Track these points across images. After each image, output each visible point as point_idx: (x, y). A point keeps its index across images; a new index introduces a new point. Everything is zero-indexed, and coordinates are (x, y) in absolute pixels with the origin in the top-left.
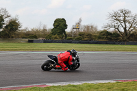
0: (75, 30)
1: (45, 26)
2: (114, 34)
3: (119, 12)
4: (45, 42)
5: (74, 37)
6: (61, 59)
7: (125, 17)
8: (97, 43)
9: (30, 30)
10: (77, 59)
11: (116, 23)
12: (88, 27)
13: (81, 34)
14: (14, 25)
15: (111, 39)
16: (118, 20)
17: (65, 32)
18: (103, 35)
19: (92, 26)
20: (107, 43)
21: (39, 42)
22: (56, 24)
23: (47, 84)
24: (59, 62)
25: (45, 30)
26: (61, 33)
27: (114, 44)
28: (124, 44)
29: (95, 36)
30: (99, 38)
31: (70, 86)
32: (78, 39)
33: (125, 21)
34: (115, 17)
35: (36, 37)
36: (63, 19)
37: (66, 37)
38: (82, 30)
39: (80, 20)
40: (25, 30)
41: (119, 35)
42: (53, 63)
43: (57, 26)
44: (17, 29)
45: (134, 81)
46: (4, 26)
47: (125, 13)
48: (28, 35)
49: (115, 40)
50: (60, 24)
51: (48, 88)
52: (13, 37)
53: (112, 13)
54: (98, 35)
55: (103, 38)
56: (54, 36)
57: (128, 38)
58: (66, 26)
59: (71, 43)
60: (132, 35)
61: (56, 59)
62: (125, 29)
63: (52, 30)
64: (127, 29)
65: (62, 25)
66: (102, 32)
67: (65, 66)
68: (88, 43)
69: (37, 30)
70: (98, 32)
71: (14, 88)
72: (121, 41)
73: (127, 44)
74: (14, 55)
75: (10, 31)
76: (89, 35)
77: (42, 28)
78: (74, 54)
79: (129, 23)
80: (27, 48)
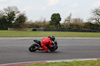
0: (67, 22)
1: (45, 19)
2: (95, 24)
3: (99, 9)
4: (45, 30)
5: (66, 27)
6: (43, 43)
8: (83, 31)
9: (34, 22)
11: (97, 17)
12: (76, 20)
13: (71, 25)
14: (22, 18)
15: (93, 28)
16: (98, 14)
17: (59, 23)
18: (88, 25)
19: (79, 19)
20: (90, 31)
21: (40, 30)
22: (53, 17)
23: (47, 61)
24: (42, 45)
25: (45, 22)
26: (56, 24)
27: (96, 32)
29: (81, 26)
30: (85, 27)
31: (63, 62)
32: (69, 28)
34: (96, 12)
35: (38, 27)
36: (58, 14)
37: (60, 27)
38: (71, 22)
39: (71, 15)
40: (30, 22)
41: (99, 26)
43: (54, 19)
44: (24, 21)
46: (15, 19)
48: (33, 25)
49: (96, 29)
50: (56, 18)
51: (48, 64)
52: (21, 27)
53: (94, 9)
54: (84, 25)
55: (87, 28)
56: (51, 26)
58: (60, 19)
61: (39, 43)
63: (50, 22)
65: (57, 18)
66: (86, 23)
67: (46, 48)
68: (77, 31)
69: (39, 22)
71: (23, 64)
74: (22, 40)
75: (20, 22)
76: (77, 26)
77: (43, 21)
78: (53, 39)
80: (32, 35)
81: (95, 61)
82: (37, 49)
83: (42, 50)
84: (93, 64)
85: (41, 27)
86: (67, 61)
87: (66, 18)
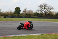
0: (24, 12)
1: (11, 11)
2: (40, 14)
3: (43, 5)
4: (11, 17)
5: (24, 15)
7: (45, 7)
8: (33, 18)
9: (5, 12)
10: (32, 25)
11: (41, 9)
12: (29, 11)
13: (26, 14)
15: (39, 16)
16: (42, 8)
17: (19, 13)
19: (31, 11)
20: (37, 18)
22: (16, 10)
23: (12, 36)
24: (25, 26)
25: (11, 12)
27: (40, 18)
28: (44, 18)
30: (34, 15)
31: (21, 36)
32: (25, 16)
33: (45, 9)
34: (41, 7)
36: (19, 8)
37: (20, 15)
38: (27, 12)
39: (26, 8)
41: (42, 15)
42: (22, 26)
45: (49, 34)
47: (45, 5)
48: (4, 14)
49: (41, 16)
53: (40, 5)
54: (34, 14)
55: (36, 16)
56: (15, 15)
57: (46, 16)
58: (20, 11)
59: (22, 18)
60: (48, 15)
61: (23, 25)
62: (45, 12)
63: (14, 12)
64: (46, 12)
65: (18, 10)
66: (35, 13)
68: (30, 18)
69: (8, 12)
70: (34, 13)
72: (43, 17)
73: (46, 18)
76: (30, 15)
77: (10, 12)
78: (31, 23)
79: (47, 9)
80: (3, 20)
81: (40, 35)
82: (22, 28)
83: (24, 29)
84: (38, 37)
85: (9, 15)
86: (24, 35)
87: (24, 10)
